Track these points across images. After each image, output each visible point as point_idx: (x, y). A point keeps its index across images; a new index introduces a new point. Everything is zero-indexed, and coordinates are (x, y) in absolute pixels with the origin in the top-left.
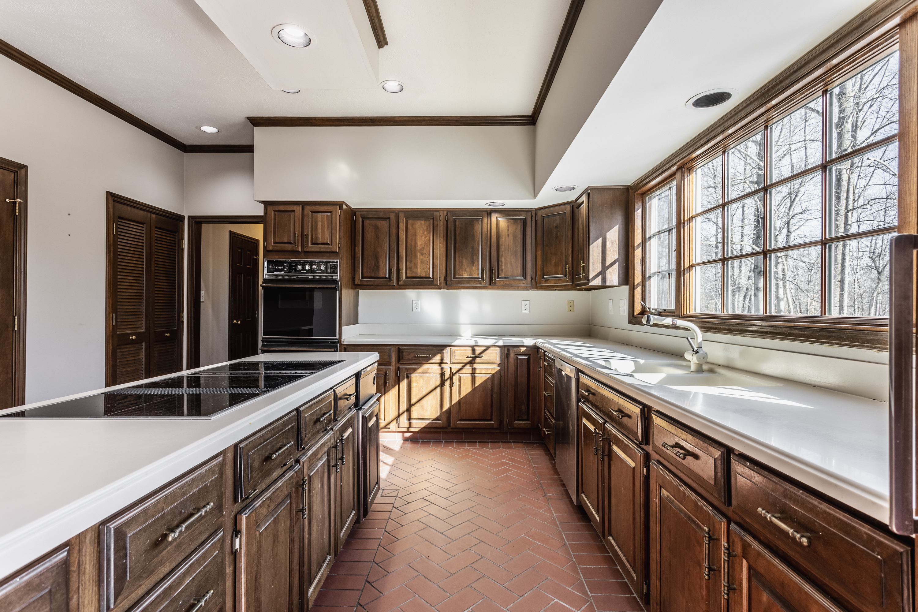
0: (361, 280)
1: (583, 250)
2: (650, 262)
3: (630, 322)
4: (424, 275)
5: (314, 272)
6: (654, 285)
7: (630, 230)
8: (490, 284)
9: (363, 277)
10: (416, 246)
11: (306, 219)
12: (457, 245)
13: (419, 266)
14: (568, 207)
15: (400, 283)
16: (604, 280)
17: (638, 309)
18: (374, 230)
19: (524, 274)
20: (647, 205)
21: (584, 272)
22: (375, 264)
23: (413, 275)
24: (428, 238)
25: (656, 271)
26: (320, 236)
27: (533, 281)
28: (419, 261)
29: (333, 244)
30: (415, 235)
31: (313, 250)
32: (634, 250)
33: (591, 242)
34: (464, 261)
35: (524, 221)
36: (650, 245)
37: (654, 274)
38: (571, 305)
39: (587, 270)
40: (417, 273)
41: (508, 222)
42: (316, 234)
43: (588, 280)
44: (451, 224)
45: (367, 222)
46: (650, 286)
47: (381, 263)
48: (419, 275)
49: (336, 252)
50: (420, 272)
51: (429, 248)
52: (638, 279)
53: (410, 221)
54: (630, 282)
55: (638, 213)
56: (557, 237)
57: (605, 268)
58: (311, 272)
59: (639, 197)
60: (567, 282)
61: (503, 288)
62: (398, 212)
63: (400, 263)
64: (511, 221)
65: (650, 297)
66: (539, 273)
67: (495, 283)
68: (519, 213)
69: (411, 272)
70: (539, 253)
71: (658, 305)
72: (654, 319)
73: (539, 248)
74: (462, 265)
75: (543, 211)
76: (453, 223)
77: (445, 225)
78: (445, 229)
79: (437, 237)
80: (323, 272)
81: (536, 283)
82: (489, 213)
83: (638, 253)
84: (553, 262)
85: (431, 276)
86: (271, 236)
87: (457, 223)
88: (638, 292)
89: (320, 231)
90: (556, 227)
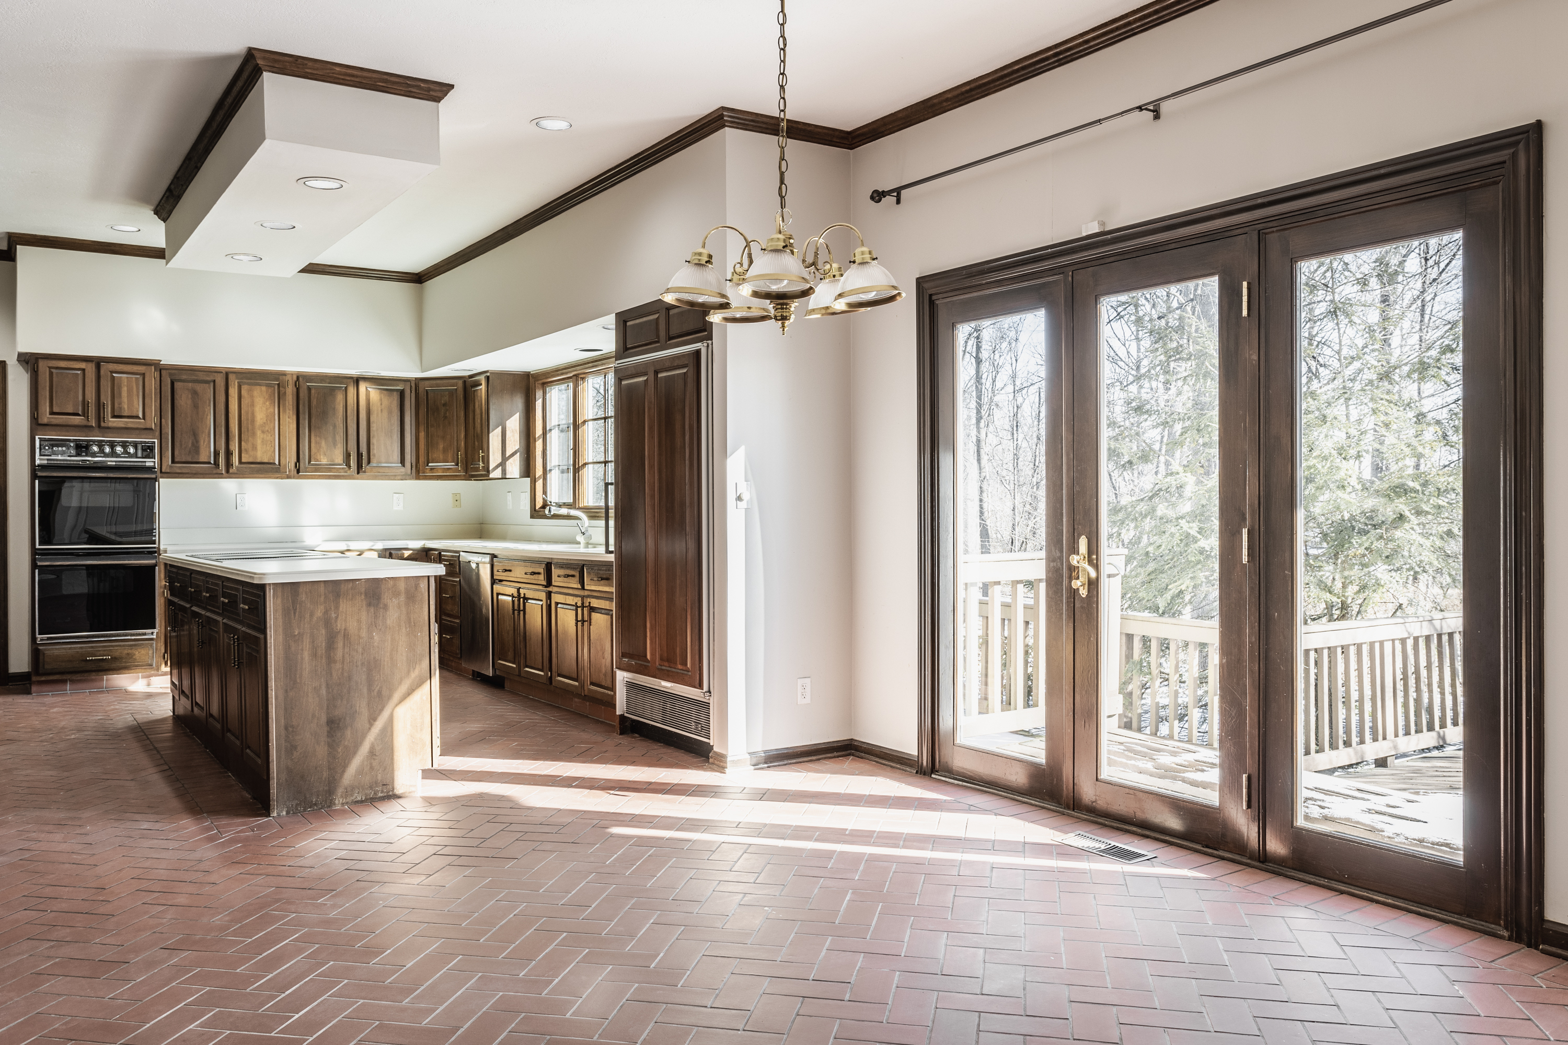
0: (170, 466)
1: (482, 438)
2: (551, 454)
3: (532, 517)
4: (266, 460)
5: (118, 456)
6: (554, 478)
7: (531, 420)
8: (358, 473)
9: (173, 462)
10: (253, 421)
11: (103, 382)
12: (313, 420)
13: (259, 447)
14: (460, 383)
15: (231, 471)
16: (504, 472)
17: (539, 503)
18: (190, 396)
19: (403, 462)
20: (548, 396)
21: (483, 462)
22: (193, 444)
23: (251, 460)
24: (272, 410)
25: (557, 464)
26: (126, 406)
27: (414, 469)
28: (259, 442)
29: (147, 418)
30: (252, 405)
31: (115, 425)
32: (535, 441)
33: (491, 430)
34: (323, 443)
35: (402, 393)
36: (551, 437)
37: (555, 466)
38: (457, 500)
39: (486, 460)
40: (256, 457)
41: (381, 393)
42: (120, 404)
43: (488, 471)
44: (303, 394)
45: (178, 385)
46: (551, 480)
47: (202, 442)
48: (259, 461)
49: (151, 429)
50: (261, 455)
51: (272, 425)
52: (539, 472)
53: (245, 388)
54: (531, 475)
55: (539, 403)
56: (445, 417)
57: (505, 459)
58: (112, 456)
59: (540, 386)
60: (459, 471)
61: (375, 478)
62: (227, 374)
63: (231, 443)
64: (385, 392)
65: (551, 490)
66: (422, 459)
67: (365, 472)
68: (395, 382)
69: (247, 456)
70: (422, 435)
71: (559, 499)
72: (555, 510)
73: (422, 428)
74: (320, 447)
75: (427, 383)
76: (306, 392)
77: (295, 393)
78: (295, 398)
79: (285, 411)
80: (130, 456)
81: (418, 471)
82: (357, 380)
83: (539, 444)
84: (441, 446)
85: (277, 462)
86: (46, 403)
87: (313, 391)
88: (539, 484)
89: (125, 399)
90: (444, 405)
